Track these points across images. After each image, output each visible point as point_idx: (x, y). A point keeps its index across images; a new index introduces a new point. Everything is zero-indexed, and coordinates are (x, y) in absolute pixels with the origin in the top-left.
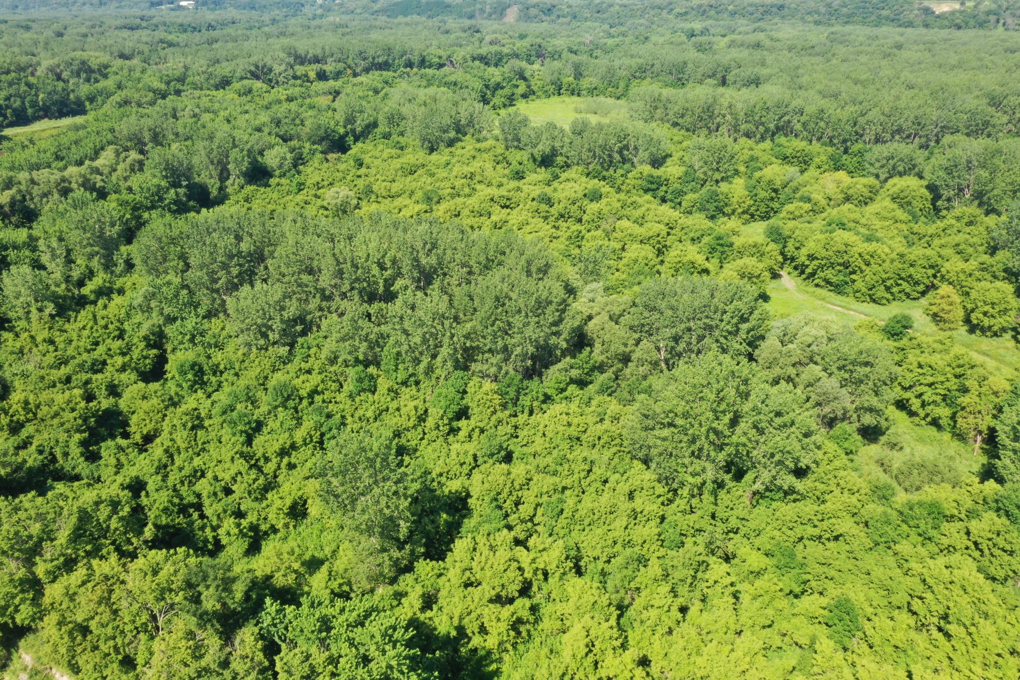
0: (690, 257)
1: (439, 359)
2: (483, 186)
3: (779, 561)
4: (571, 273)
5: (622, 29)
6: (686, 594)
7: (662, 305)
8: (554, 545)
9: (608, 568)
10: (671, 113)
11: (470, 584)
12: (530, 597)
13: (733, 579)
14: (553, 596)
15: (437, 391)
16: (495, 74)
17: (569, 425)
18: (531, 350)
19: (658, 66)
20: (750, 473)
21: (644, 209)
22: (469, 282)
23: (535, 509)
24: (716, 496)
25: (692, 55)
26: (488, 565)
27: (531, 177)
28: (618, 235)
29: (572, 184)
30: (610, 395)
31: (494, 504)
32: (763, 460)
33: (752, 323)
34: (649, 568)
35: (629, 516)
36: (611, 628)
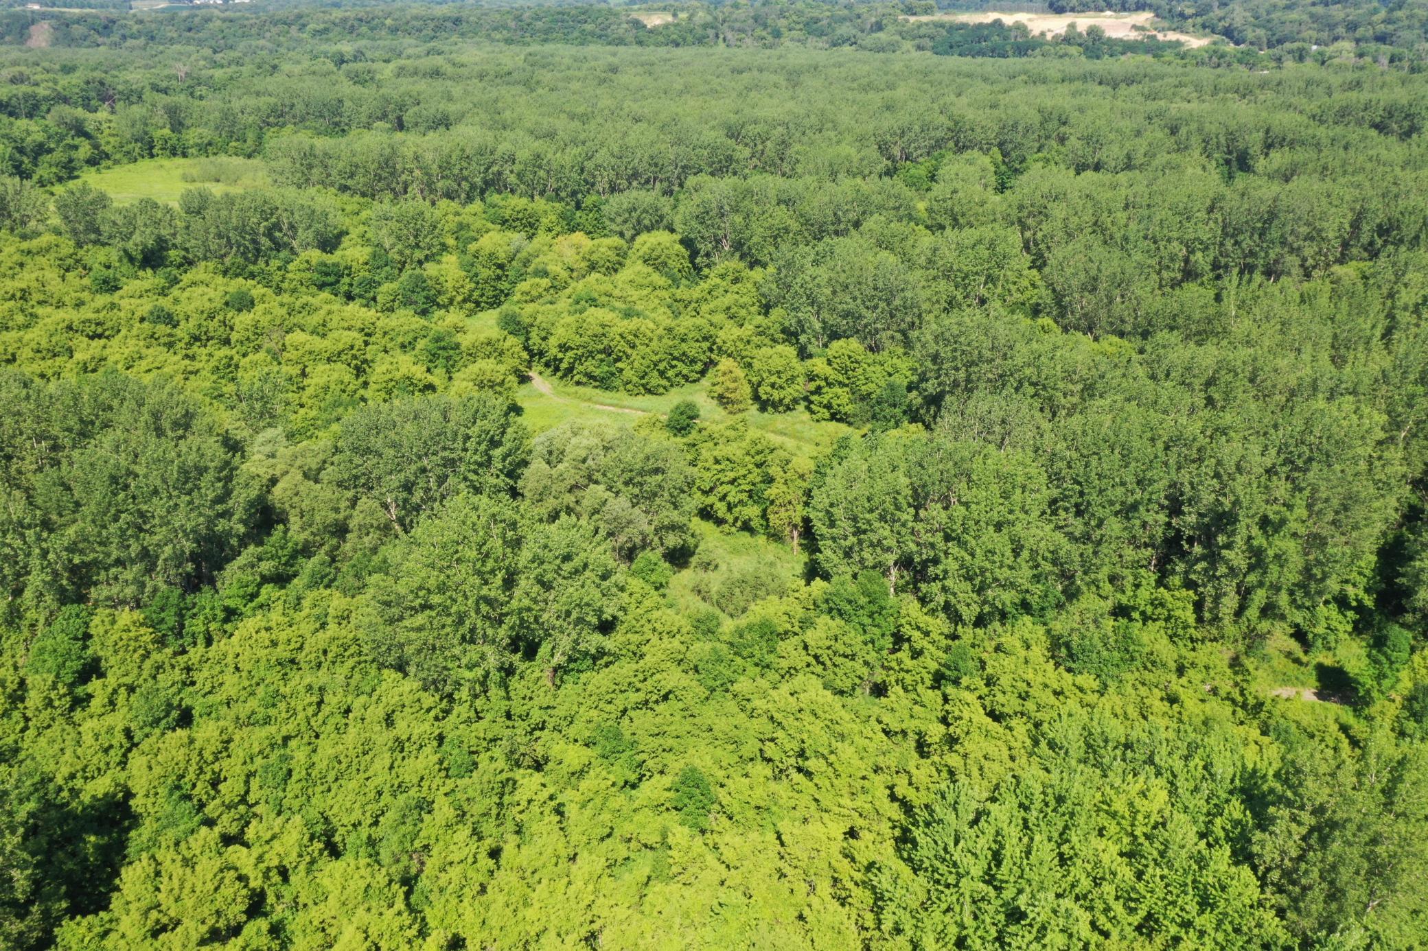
0: (403, 370)
1: (28, 594)
2: (49, 309)
3: (604, 747)
4: (229, 420)
5: (233, 54)
6: (494, 831)
7: (377, 442)
8: (288, 826)
9: (377, 832)
10: (334, 172)
11: (157, 931)
12: (266, 915)
13: (551, 789)
14: (301, 900)
15: (35, 647)
16: (31, 130)
17: (274, 644)
18: (188, 546)
19: (300, 108)
20: (544, 644)
21: (322, 312)
22: (56, 463)
23: (247, 782)
24: (507, 688)
25: (347, 88)
26: (186, 891)
27: (131, 286)
28: (291, 354)
29: (202, 289)
30: (328, 586)
31: (177, 794)
32: (558, 623)
33: (507, 446)
34: (435, 812)
35: (392, 750)
36: (399, 913)
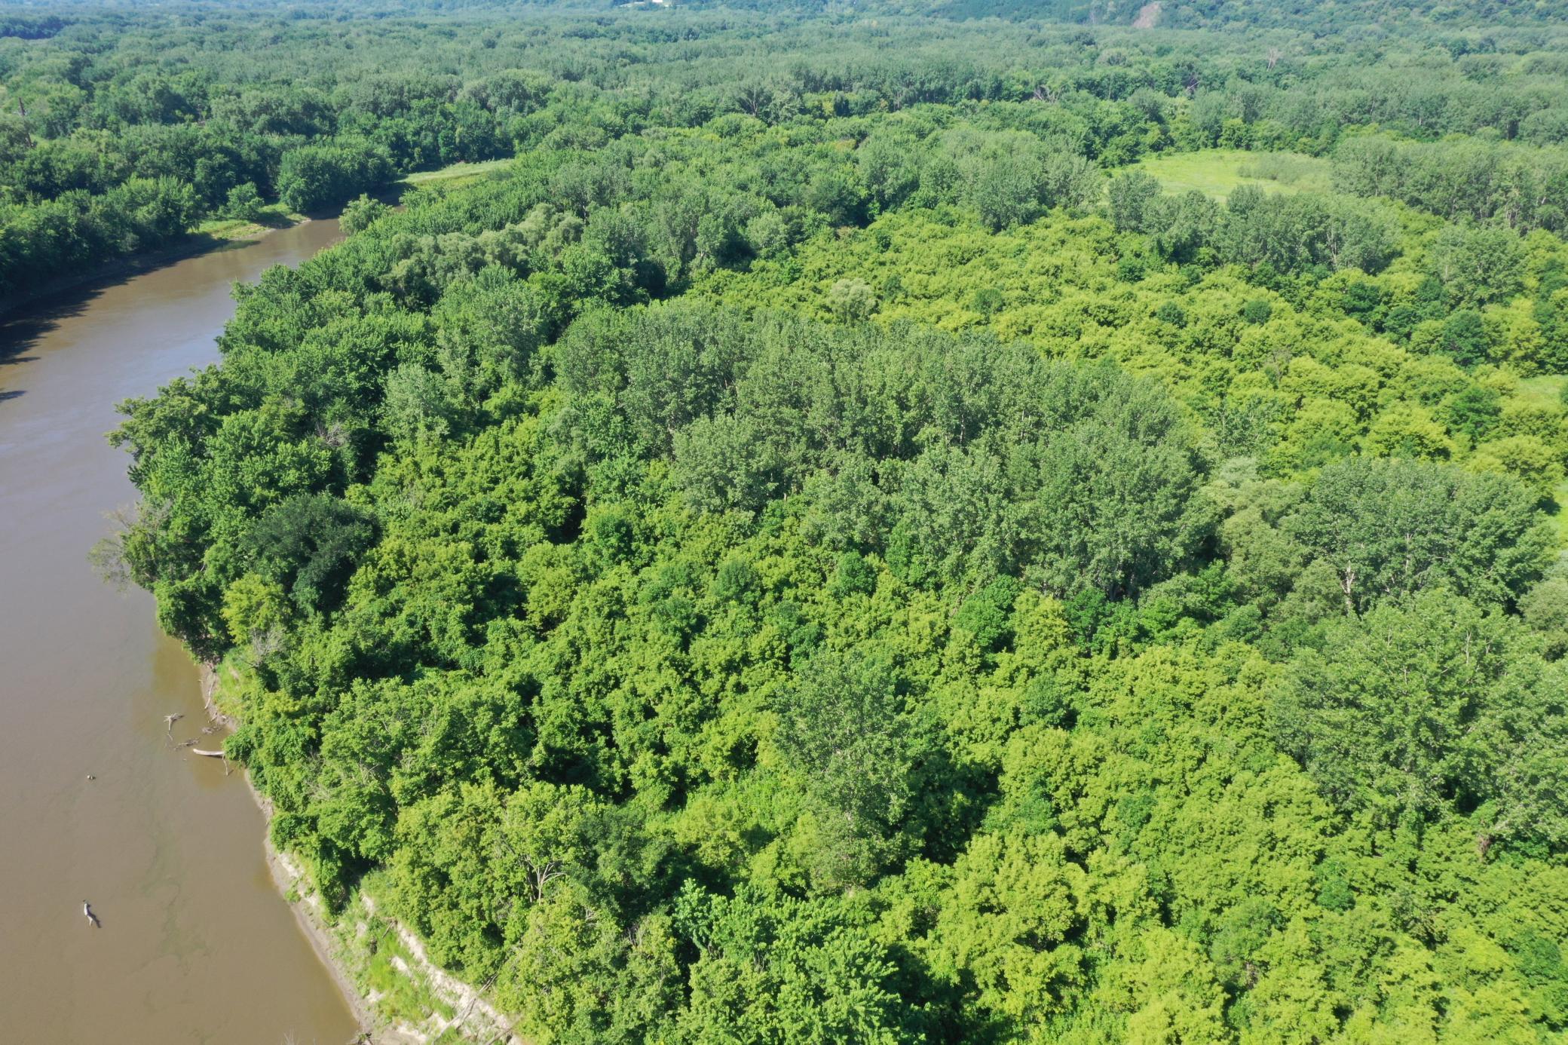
0: (1414, 427)
1: (976, 553)
2: (1073, 289)
3: (1528, 961)
4: (1204, 437)
5: (1337, 40)
6: (1349, 987)
7: (1358, 504)
8: (1130, 870)
9: (1217, 921)
10: (1409, 182)
11: (984, 908)
12: (1082, 945)
13: (1438, 977)
14: (1119, 949)
15: (966, 603)
16: (1110, 111)
17: (1175, 681)
18: (1124, 554)
19: (1393, 102)
20: (1488, 803)
21: (1341, 341)
22: (1034, 439)
23: (1105, 808)
24: (1421, 834)
25: (1458, 83)
26: (1020, 884)
27: (1153, 279)
28: (1292, 380)
29: (1221, 293)
30: (1249, 642)
31: (1040, 790)
32: (1515, 786)
33: (1521, 548)
34: (1288, 933)
35: (1262, 844)
36: (1213, 1019)
